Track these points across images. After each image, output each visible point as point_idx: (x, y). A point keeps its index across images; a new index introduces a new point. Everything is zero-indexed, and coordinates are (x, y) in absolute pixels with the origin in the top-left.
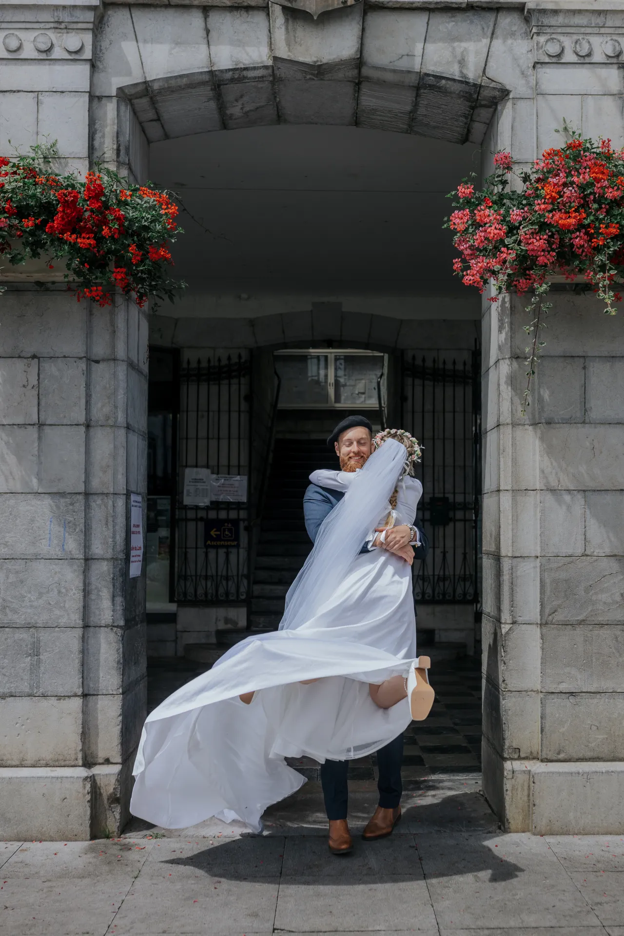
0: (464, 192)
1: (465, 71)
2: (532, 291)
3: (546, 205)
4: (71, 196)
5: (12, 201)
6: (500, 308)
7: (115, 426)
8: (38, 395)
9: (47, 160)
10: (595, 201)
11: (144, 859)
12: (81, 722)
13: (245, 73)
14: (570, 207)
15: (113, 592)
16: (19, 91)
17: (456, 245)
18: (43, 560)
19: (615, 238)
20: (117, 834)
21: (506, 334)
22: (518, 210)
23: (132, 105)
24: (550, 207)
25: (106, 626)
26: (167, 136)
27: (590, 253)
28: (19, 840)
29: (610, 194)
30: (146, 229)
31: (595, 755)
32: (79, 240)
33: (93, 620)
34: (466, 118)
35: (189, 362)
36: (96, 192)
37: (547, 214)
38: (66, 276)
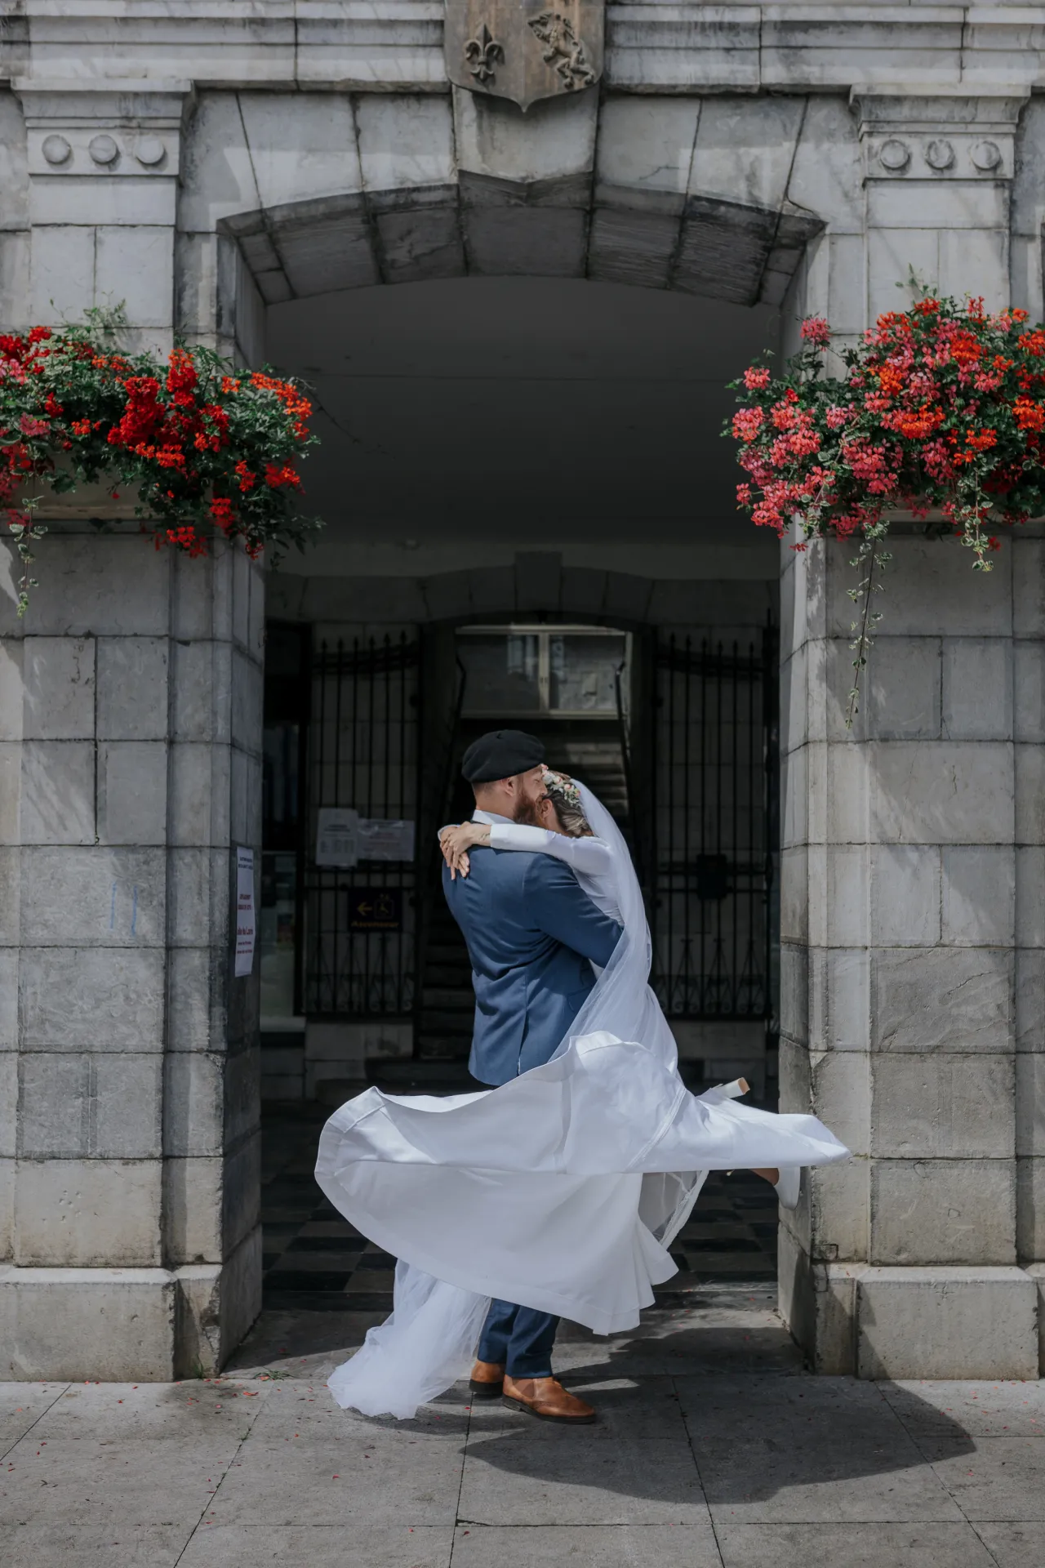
0: (754, 381)
1: (756, 192)
2: (861, 535)
3: (883, 401)
4: (146, 387)
5: (55, 394)
6: (809, 561)
7: (213, 742)
8: (95, 694)
9: (108, 331)
10: (958, 394)
11: (256, 1411)
12: (159, 1199)
13: (415, 196)
14: (920, 404)
15: (210, 999)
16: (66, 225)
17: (742, 463)
18: (101, 949)
19: (990, 452)
20: (215, 1371)
21: (819, 601)
22: (839, 409)
23: (241, 246)
24: (888, 404)
25: (199, 1051)
26: (294, 295)
27: (951, 475)
28: (65, 1380)
29: (982, 383)
30: (263, 437)
31: (956, 1255)
32: (158, 455)
33: (178, 1042)
34: (758, 265)
35: (324, 645)
36: (185, 381)
37: (883, 415)
38: (139, 511)
